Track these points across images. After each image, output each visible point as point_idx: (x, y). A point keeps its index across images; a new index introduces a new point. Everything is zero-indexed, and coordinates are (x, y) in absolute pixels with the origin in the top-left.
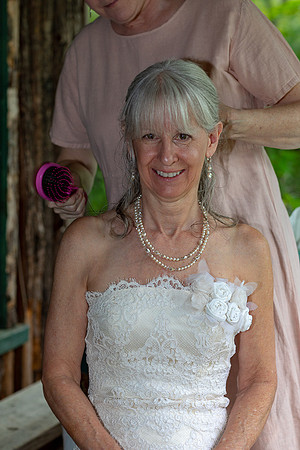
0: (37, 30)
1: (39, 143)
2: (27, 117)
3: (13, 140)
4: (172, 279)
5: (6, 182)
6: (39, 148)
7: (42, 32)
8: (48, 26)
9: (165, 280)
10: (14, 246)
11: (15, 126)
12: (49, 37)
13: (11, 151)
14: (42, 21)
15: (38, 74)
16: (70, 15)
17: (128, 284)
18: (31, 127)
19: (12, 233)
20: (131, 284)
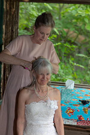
0: (8, 30)
7: (9, 30)
8: (10, 28)
12: (10, 31)
14: (9, 27)
15: (8, 40)
16: (15, 25)
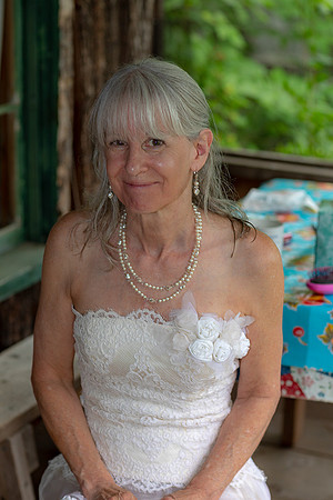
1: (100, 36)
2: (85, 10)
3: (66, 41)
4: (153, 312)
5: (57, 88)
6: (100, 42)
9: (146, 314)
10: (67, 157)
11: (69, 25)
13: (63, 53)
17: (106, 314)
18: (90, 21)
19: (64, 142)
20: (110, 313)
